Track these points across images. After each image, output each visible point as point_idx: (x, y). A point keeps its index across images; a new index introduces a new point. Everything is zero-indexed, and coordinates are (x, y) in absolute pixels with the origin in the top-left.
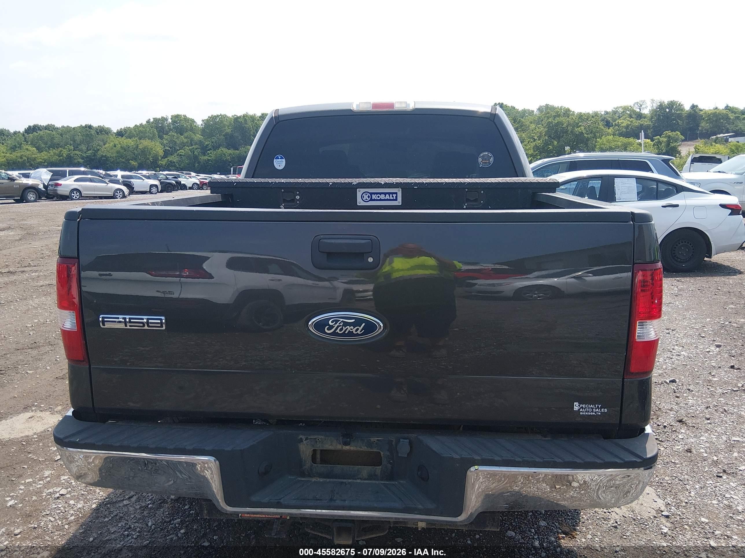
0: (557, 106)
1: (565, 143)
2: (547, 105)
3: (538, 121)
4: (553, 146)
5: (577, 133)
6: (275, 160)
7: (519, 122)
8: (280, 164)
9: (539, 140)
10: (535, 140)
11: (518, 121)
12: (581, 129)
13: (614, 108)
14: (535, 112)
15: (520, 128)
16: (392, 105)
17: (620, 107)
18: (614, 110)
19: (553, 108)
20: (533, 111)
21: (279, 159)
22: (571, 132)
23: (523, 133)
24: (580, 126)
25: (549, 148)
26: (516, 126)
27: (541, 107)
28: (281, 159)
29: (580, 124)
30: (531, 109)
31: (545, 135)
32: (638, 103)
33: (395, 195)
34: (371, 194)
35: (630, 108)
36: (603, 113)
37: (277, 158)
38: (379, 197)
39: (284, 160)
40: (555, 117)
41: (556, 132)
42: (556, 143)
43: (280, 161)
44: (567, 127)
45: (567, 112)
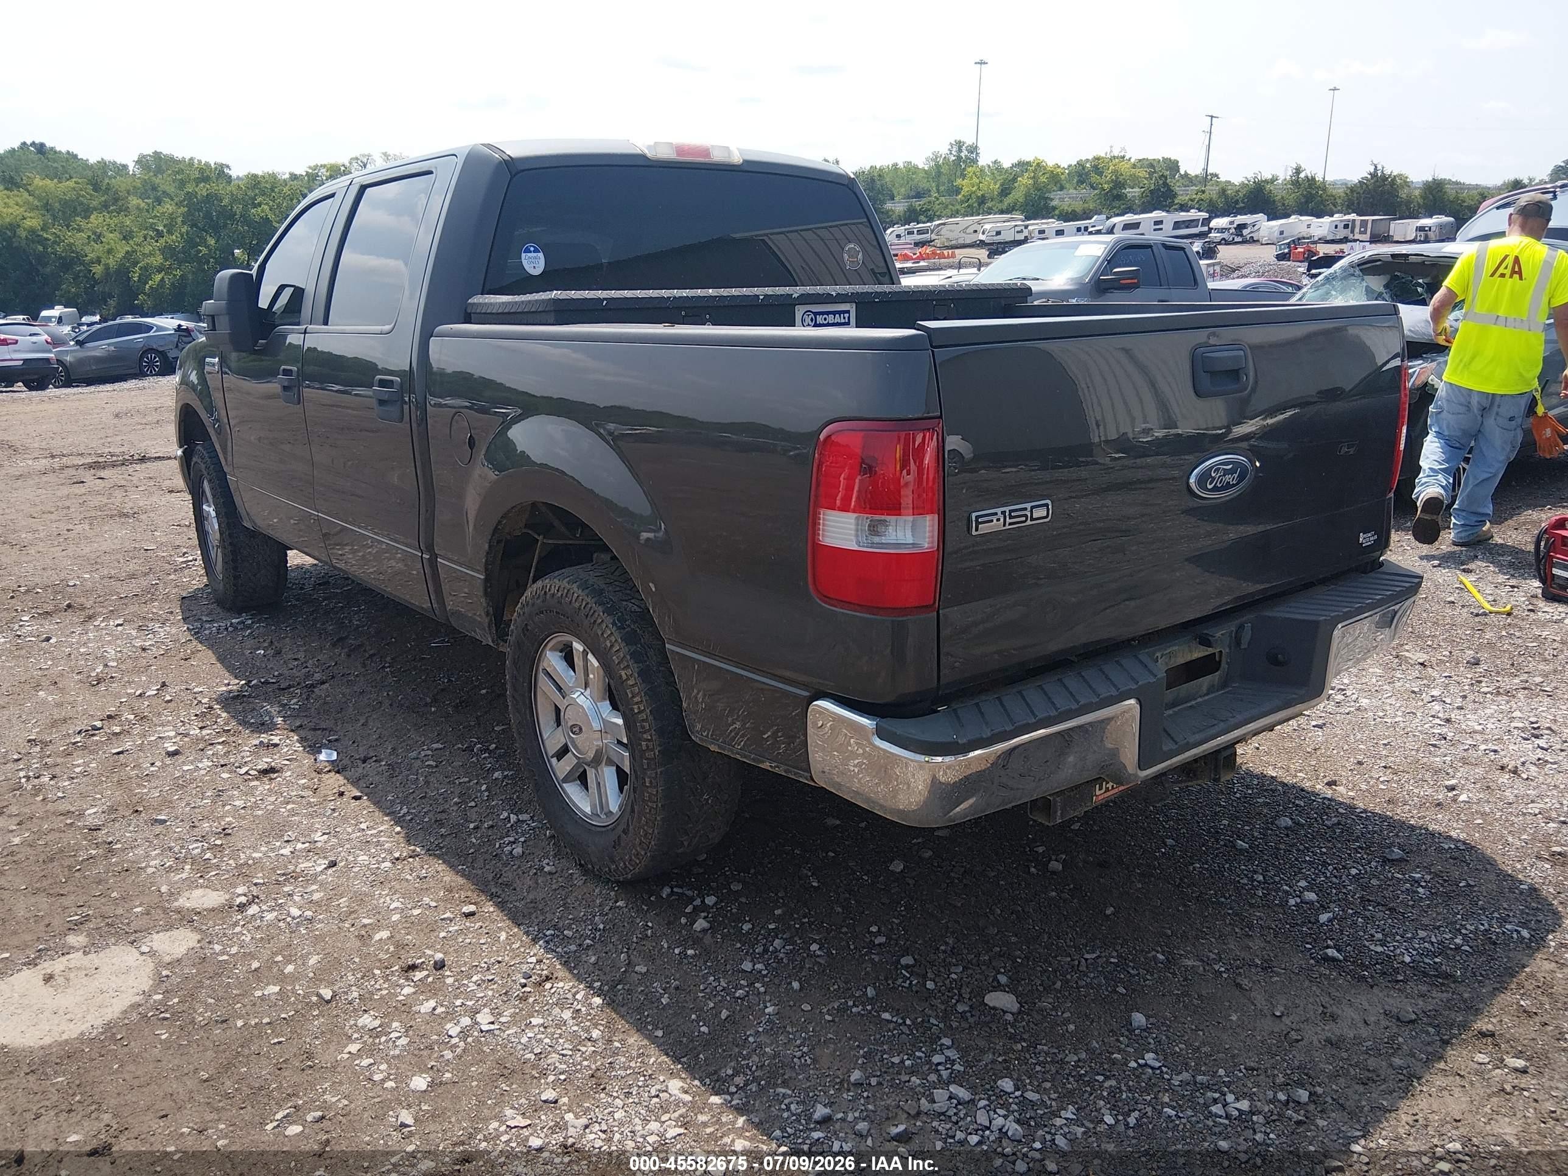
0: (180, 157)
1: (234, 241)
2: (156, 153)
3: (150, 191)
4: (207, 247)
5: (257, 219)
6: (523, 255)
7: (108, 189)
8: (534, 263)
9: (170, 232)
10: (160, 234)
11: (104, 188)
12: (263, 211)
13: (310, 168)
14: (131, 168)
15: (113, 204)
16: (706, 152)
17: (321, 166)
18: (310, 171)
19: (171, 161)
20: (125, 167)
21: (530, 252)
22: (241, 216)
23: (126, 216)
24: (260, 205)
25: (201, 251)
26: (103, 199)
27: (144, 156)
28: (534, 252)
29: (259, 200)
30: (120, 160)
31: (184, 223)
32: (357, 159)
33: (846, 315)
34: (816, 314)
35: (343, 168)
36: (287, 176)
37: (528, 251)
38: (825, 319)
39: (541, 255)
40: (198, 181)
41: (207, 214)
42: (212, 242)
43: (535, 258)
44: (231, 204)
45: (221, 173)
